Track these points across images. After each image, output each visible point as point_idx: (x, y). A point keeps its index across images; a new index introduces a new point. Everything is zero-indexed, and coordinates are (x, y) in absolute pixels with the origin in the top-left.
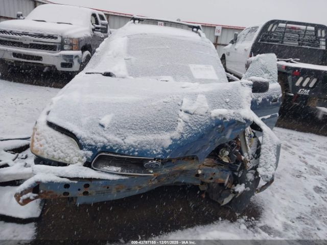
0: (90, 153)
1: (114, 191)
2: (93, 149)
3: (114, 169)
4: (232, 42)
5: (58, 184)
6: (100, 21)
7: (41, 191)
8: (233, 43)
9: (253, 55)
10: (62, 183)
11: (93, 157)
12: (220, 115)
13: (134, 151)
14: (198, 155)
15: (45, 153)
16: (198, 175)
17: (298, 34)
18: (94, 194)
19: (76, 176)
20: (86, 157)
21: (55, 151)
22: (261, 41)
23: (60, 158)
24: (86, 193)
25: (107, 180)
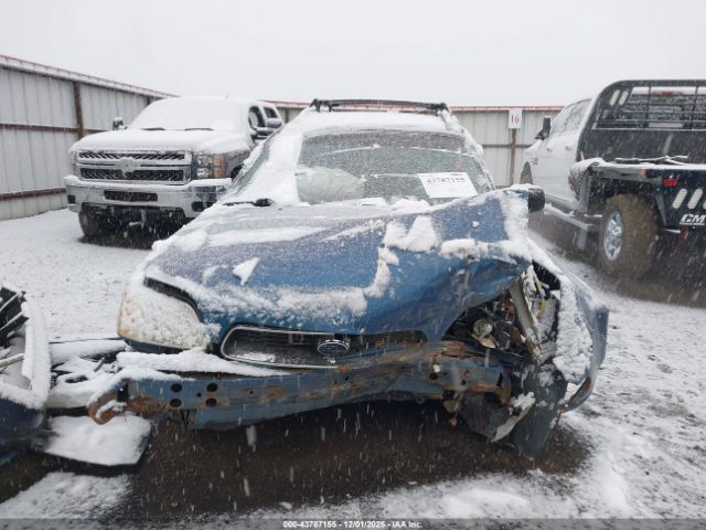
0: (217, 328)
1: (264, 400)
2: (222, 319)
3: (262, 357)
4: (541, 136)
5: (161, 383)
6: (268, 120)
7: (132, 397)
8: (543, 139)
9: (582, 157)
10: (168, 382)
11: (223, 334)
12: (461, 250)
13: (295, 321)
14: (424, 330)
15: (140, 332)
16: (434, 376)
17: (681, 106)
18: (227, 404)
19: (192, 369)
20: (211, 335)
21: (156, 329)
22: (599, 126)
23: (164, 340)
24: (211, 402)
25: (249, 376)
